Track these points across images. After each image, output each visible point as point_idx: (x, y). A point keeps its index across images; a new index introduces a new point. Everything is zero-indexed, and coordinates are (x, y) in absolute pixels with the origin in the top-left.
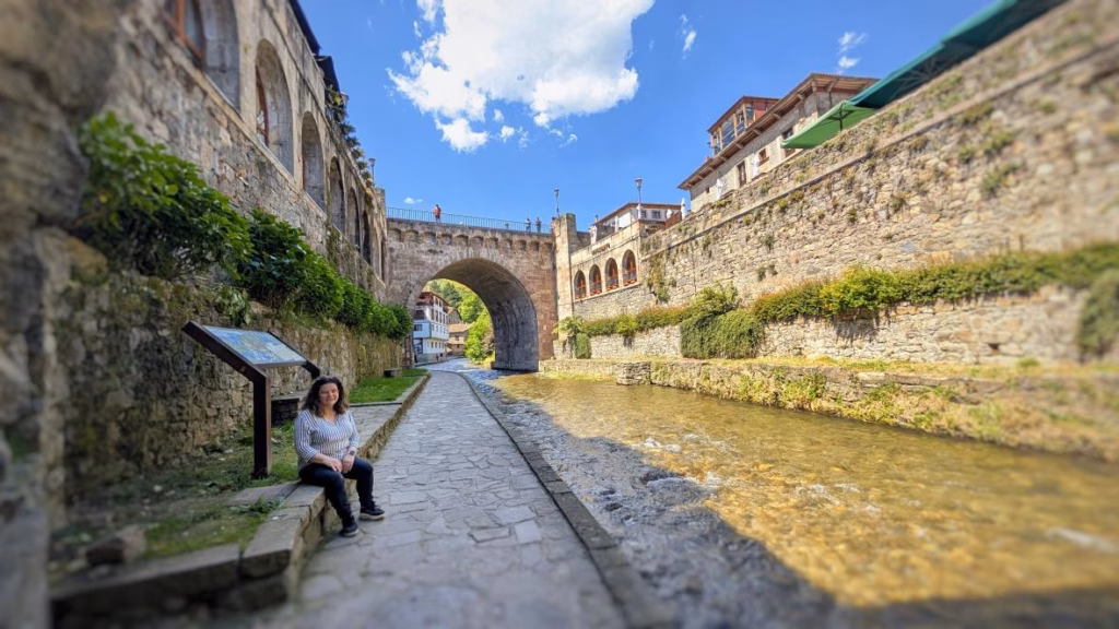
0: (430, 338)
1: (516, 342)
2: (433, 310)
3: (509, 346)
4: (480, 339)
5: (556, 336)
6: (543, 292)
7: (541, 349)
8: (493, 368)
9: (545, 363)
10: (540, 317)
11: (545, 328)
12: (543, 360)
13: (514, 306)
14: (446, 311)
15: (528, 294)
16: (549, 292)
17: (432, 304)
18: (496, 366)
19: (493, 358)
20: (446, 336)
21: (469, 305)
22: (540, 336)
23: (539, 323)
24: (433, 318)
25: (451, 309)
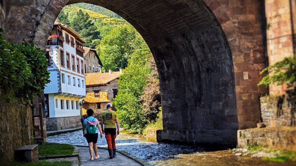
0: (59, 93)
1: (198, 100)
2: (62, 52)
3: (185, 106)
4: (137, 95)
5: (266, 90)
6: (242, 18)
7: (240, 111)
8: (160, 140)
9: (248, 133)
10: (238, 59)
11: (246, 77)
12: (245, 128)
13: (194, 43)
14: (80, 52)
15: (218, 22)
16: (251, 17)
17: (60, 42)
18: (164, 136)
19: (159, 125)
20: (81, 91)
21: (111, 43)
22: (238, 89)
23: (236, 69)
24: (62, 64)
25: (87, 50)
